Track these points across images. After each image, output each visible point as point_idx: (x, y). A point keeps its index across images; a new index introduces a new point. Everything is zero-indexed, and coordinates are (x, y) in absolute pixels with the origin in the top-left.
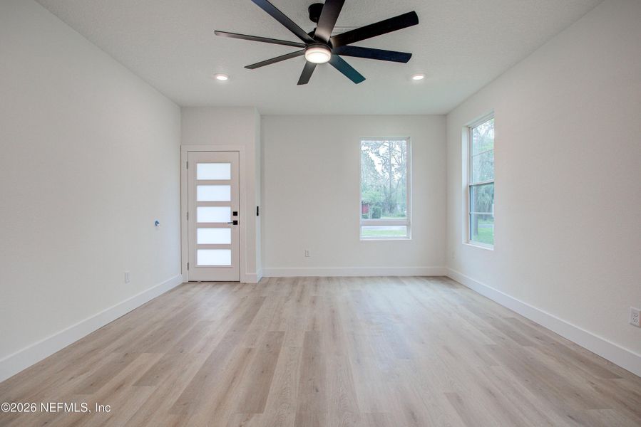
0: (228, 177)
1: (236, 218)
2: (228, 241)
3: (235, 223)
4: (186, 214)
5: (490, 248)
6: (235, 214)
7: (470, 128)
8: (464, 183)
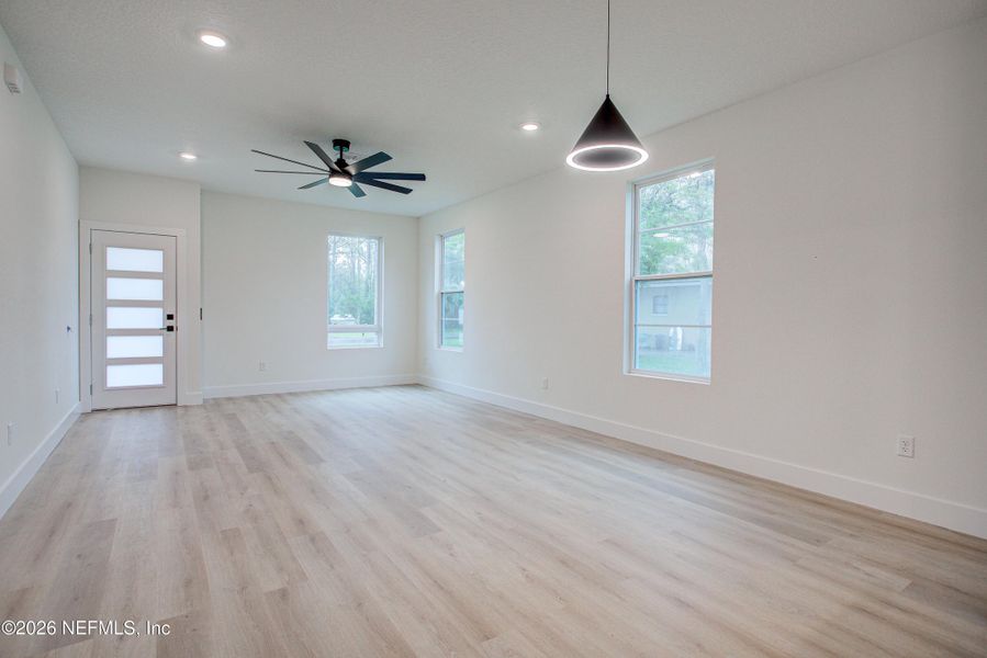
0: (159, 269)
1: (171, 323)
2: (159, 353)
3: (170, 329)
4: (89, 317)
5: (459, 350)
6: (170, 317)
7: (442, 237)
8: (436, 290)
